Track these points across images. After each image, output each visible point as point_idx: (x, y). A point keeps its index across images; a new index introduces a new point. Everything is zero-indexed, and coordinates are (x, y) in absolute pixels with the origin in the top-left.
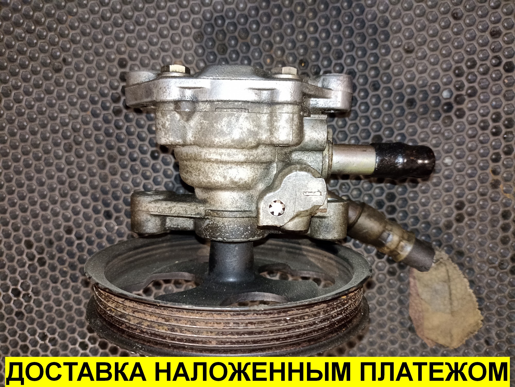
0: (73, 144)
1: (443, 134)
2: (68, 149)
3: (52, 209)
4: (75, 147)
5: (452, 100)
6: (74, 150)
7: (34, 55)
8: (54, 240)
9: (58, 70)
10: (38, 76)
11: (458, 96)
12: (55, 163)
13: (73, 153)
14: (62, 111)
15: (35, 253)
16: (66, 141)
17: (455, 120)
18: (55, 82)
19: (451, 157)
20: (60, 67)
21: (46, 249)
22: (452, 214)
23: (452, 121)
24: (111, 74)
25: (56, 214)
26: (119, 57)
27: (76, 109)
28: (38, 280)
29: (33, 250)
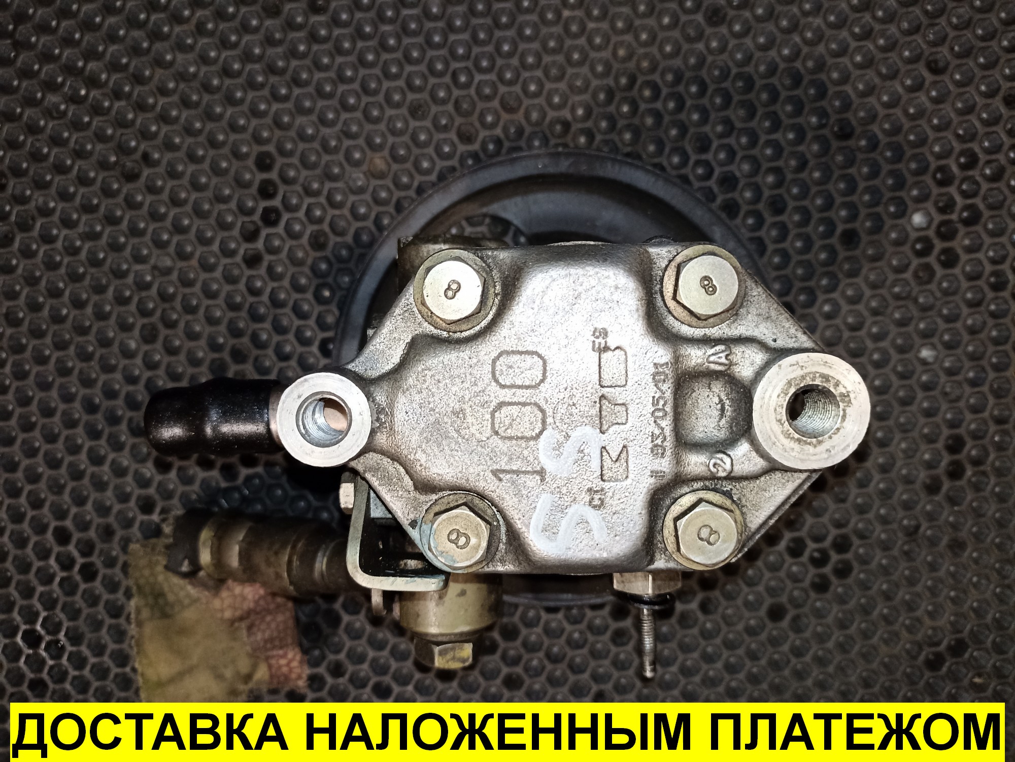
0: (160, 326)
1: (916, 300)
2: (149, 336)
3: (113, 462)
4: (163, 332)
5: (931, 233)
6: (161, 338)
7: (83, 146)
8: (115, 526)
9: (131, 177)
10: (91, 189)
11: (942, 223)
12: (121, 366)
13: (159, 345)
14: (139, 259)
15: (76, 554)
16: (145, 321)
17: (939, 271)
18: (126, 200)
19: (934, 347)
20: (136, 171)
21: (99, 546)
22: (940, 461)
23: (932, 273)
24: (240, 184)
25: (120, 472)
26: (257, 149)
27: (168, 255)
28: (79, 611)
29: (72, 548)
